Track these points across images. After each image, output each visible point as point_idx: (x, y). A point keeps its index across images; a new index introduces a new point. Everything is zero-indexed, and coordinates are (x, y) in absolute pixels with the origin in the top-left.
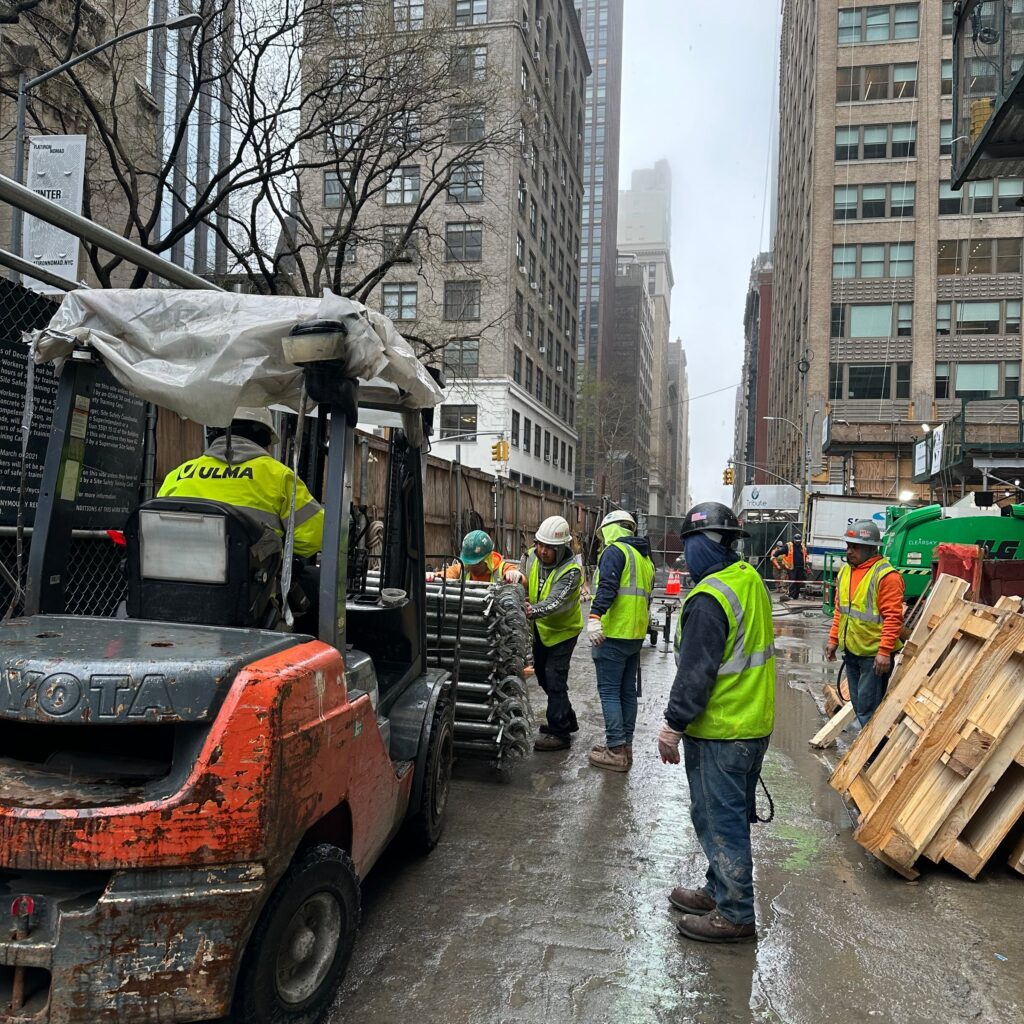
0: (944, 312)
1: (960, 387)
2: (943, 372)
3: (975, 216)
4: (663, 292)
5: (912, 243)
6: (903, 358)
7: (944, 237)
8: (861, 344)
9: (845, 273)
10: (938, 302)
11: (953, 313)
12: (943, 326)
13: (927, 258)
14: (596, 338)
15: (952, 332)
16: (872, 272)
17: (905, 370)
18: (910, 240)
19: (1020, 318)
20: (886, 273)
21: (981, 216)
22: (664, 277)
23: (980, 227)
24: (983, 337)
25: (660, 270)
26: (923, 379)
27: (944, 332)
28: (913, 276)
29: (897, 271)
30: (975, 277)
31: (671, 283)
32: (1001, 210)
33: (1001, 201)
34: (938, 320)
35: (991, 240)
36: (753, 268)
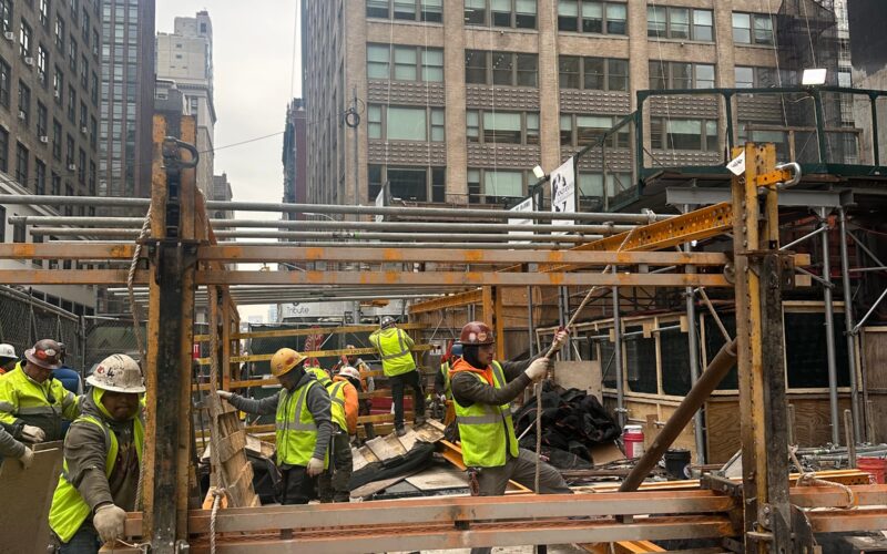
0: (473, 120)
1: (489, 193)
2: (474, 178)
3: (497, 29)
4: (206, 125)
5: (441, 50)
6: (438, 163)
7: (470, 46)
8: (398, 147)
9: (379, 73)
10: (467, 110)
11: (481, 121)
12: (473, 133)
13: (457, 66)
14: (133, 155)
15: (482, 138)
16: (406, 75)
17: (440, 175)
18: (440, 45)
19: (538, 130)
20: (419, 77)
21: (502, 30)
22: (207, 112)
23: (501, 40)
24: (508, 146)
25: (203, 103)
26: (456, 184)
27: (475, 140)
28: (444, 82)
29: (429, 76)
30: (499, 88)
31: (214, 119)
32: (518, 26)
33: (519, 17)
34: (468, 127)
35: (511, 53)
36: (288, 111)
